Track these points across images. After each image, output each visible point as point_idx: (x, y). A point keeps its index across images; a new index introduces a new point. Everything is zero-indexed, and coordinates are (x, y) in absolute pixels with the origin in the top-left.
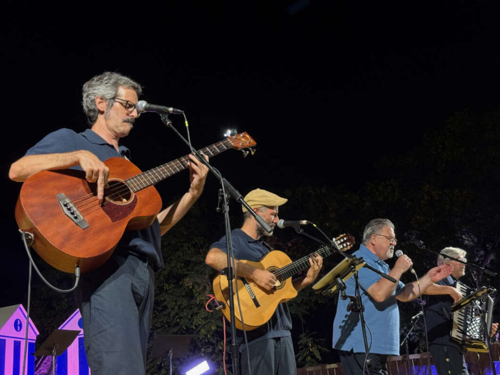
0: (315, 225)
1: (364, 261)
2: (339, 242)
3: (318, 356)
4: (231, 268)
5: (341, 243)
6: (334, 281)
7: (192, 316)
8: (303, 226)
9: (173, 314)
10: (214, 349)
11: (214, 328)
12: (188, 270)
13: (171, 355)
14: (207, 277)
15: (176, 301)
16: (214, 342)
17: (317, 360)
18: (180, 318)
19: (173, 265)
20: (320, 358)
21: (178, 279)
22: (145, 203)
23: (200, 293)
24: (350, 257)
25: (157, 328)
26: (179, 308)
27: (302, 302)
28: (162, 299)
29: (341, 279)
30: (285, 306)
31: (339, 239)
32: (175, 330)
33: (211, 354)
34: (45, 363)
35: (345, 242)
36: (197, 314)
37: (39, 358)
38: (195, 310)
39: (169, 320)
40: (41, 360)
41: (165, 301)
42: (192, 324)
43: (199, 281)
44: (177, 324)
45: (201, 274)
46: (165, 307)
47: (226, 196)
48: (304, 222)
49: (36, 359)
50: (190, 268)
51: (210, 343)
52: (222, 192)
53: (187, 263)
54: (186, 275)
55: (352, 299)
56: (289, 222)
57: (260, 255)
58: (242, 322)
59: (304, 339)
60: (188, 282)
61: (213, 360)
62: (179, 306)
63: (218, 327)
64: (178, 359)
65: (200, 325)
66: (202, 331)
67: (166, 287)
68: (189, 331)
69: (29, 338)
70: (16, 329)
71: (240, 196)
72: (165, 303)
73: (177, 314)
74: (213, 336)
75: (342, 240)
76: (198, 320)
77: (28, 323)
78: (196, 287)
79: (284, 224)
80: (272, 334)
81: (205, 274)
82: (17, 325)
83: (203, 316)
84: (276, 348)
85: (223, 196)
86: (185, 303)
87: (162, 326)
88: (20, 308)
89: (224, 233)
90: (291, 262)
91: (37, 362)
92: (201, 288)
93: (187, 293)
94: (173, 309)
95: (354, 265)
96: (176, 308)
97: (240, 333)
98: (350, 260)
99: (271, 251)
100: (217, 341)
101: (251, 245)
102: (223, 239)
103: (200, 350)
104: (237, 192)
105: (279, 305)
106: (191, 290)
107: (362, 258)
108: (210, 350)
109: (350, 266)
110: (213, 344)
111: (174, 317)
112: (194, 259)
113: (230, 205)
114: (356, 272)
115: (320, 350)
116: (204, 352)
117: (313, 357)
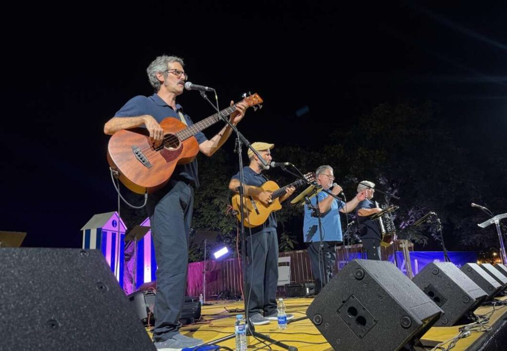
0: (293, 166)
1: (322, 187)
2: (308, 177)
3: (292, 246)
4: (242, 187)
5: (309, 178)
6: (304, 199)
7: (218, 221)
8: (286, 166)
9: (207, 220)
10: (231, 240)
11: (231, 229)
12: (216, 195)
13: (205, 242)
14: (228, 199)
15: (209, 213)
16: (231, 236)
17: (291, 248)
18: (211, 223)
19: (208, 191)
20: (293, 247)
21: (210, 200)
22: (189, 148)
23: (223, 208)
24: (314, 184)
25: (197, 228)
26: (211, 217)
27: (283, 215)
28: (201, 211)
29: (308, 197)
30: (274, 214)
31: (308, 176)
32: (208, 229)
33: (229, 243)
34: (131, 246)
35: (311, 177)
36: (221, 220)
37: (127, 243)
38: (221, 218)
39: (205, 224)
40: (128, 245)
41: (203, 212)
42: (218, 226)
43: (223, 201)
44: (209, 226)
45: (224, 197)
46: (203, 216)
47: (240, 143)
48: (287, 164)
49: (125, 244)
50: (218, 193)
51: (228, 237)
52: (238, 140)
53: (216, 191)
54: (216, 198)
55: (314, 209)
56: (278, 163)
57: (261, 183)
58: (248, 223)
59: (284, 236)
60: (216, 202)
61: (230, 247)
62: (211, 216)
63: (234, 228)
64: (210, 246)
65: (223, 227)
66: (225, 230)
67: (203, 204)
68: (216, 229)
69: (120, 231)
70: (113, 226)
71: (249, 143)
72: (203, 214)
73: (210, 220)
74: (230, 233)
75: (309, 176)
76: (222, 224)
77: (120, 221)
78: (221, 204)
79: (275, 165)
80: (265, 230)
81: (227, 197)
82: (114, 224)
83: (225, 222)
84: (268, 238)
85: (238, 143)
86: (214, 214)
87: (201, 227)
88: (116, 214)
89: (238, 170)
90: (278, 188)
91: (126, 246)
92: (224, 205)
93: (215, 208)
94: (208, 217)
95: (316, 189)
96: (209, 216)
97: (247, 229)
98: (314, 186)
99: (267, 181)
100: (233, 236)
101: (256, 177)
102: (238, 174)
103: (222, 241)
104: (247, 141)
105: (270, 214)
106: (218, 206)
107: (321, 185)
108: (229, 241)
109: (313, 190)
110: (231, 238)
111: (208, 222)
112: (220, 188)
113: (242, 148)
114: (317, 194)
115: (293, 243)
116: (225, 242)
117: (289, 246)
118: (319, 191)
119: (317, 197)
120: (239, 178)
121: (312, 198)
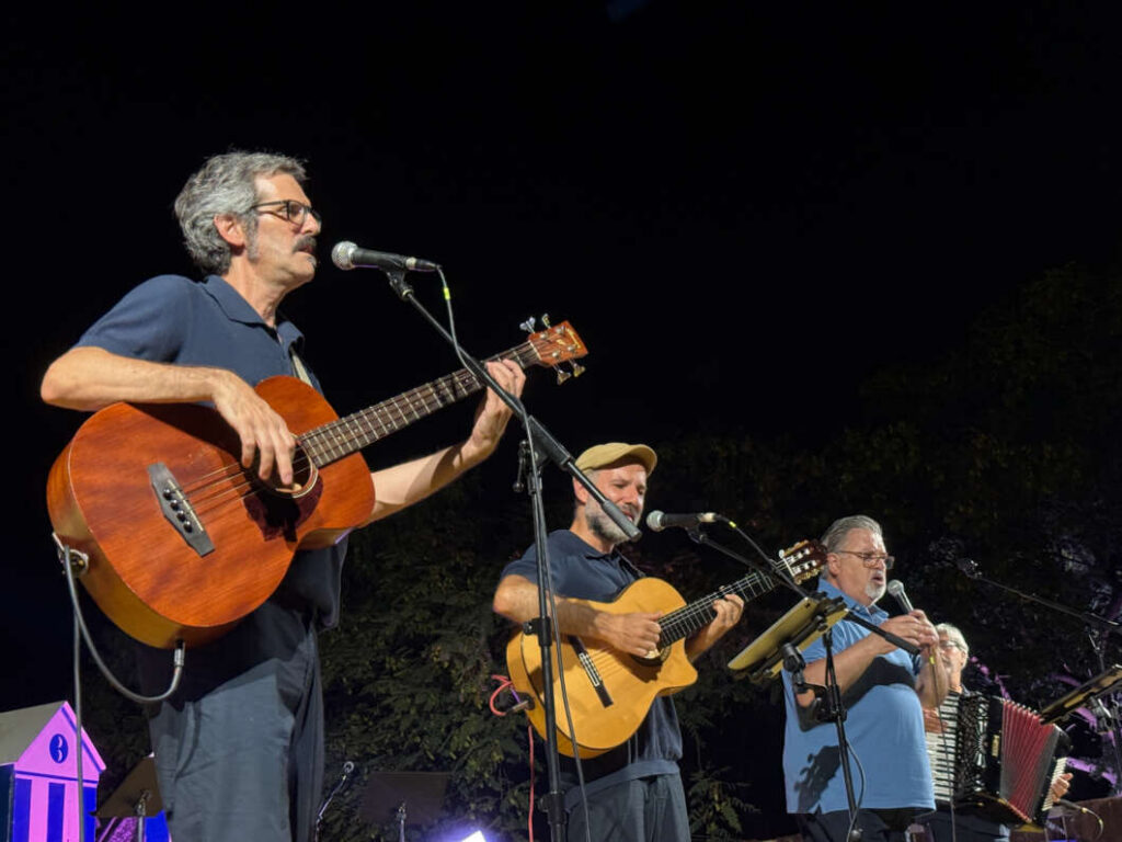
0: (733, 524)
1: (845, 606)
2: (793, 560)
3: (734, 822)
5: (798, 563)
6: (778, 651)
7: (448, 730)
8: (705, 526)
9: (405, 724)
10: (498, 804)
11: (497, 757)
12: (439, 626)
13: (402, 817)
14: (483, 640)
15: (412, 696)
16: (498, 788)
17: (731, 830)
18: (422, 734)
19: (405, 614)
20: (737, 827)
21: (416, 646)
23: (466, 678)
24: (814, 596)
25: (369, 756)
26: (419, 712)
27: (697, 699)
28: (382, 690)
29: (794, 646)
30: (668, 704)
31: (794, 553)
32: (411, 761)
33: (491, 816)
34: (120, 835)
35: (806, 559)
36: (459, 724)
37: (105, 822)
38: (456, 716)
39: (397, 739)
40: (109, 827)
41: (388, 695)
42: (447, 747)
43: (464, 650)
44: (415, 748)
45: (470, 634)
46: (388, 710)
47: (535, 456)
48: (709, 517)
49: (98, 824)
50: (444, 621)
51: (487, 791)
52: (527, 446)
53: (438, 611)
54: (437, 638)
55: (818, 691)
56: (674, 517)
57: (615, 588)
59: (702, 786)
60: (440, 654)
61: (496, 829)
62: (420, 709)
63: (507, 754)
64: (417, 827)
65: (466, 750)
66: (472, 763)
67: (391, 663)
68: (440, 762)
70: (55, 756)
71: (568, 455)
72: (389, 701)
73: (415, 725)
74: (495, 774)
75: (800, 556)
76: (462, 739)
77: (81, 743)
78: (456, 662)
79: (663, 522)
81: (478, 635)
82: (58, 749)
83: (473, 730)
85: (528, 457)
86: (433, 700)
87: (381, 752)
88: (64, 711)
89: (528, 539)
91: (100, 832)
92: (469, 667)
93: (437, 679)
94: (405, 713)
95: (824, 614)
96: (413, 711)
98: (814, 604)
99: (637, 578)
100: (505, 788)
101: (593, 564)
103: (465, 807)
105: (655, 702)
106: (447, 672)
107: (841, 599)
108: (489, 807)
109: (813, 616)
110: (495, 794)
111: (408, 732)
112: (453, 601)
114: (826, 631)
115: (737, 809)
116: (476, 812)
117: (723, 824)
118: (835, 621)
119: (828, 643)
120: (533, 573)
121: (811, 648)
